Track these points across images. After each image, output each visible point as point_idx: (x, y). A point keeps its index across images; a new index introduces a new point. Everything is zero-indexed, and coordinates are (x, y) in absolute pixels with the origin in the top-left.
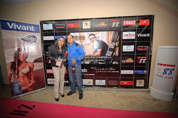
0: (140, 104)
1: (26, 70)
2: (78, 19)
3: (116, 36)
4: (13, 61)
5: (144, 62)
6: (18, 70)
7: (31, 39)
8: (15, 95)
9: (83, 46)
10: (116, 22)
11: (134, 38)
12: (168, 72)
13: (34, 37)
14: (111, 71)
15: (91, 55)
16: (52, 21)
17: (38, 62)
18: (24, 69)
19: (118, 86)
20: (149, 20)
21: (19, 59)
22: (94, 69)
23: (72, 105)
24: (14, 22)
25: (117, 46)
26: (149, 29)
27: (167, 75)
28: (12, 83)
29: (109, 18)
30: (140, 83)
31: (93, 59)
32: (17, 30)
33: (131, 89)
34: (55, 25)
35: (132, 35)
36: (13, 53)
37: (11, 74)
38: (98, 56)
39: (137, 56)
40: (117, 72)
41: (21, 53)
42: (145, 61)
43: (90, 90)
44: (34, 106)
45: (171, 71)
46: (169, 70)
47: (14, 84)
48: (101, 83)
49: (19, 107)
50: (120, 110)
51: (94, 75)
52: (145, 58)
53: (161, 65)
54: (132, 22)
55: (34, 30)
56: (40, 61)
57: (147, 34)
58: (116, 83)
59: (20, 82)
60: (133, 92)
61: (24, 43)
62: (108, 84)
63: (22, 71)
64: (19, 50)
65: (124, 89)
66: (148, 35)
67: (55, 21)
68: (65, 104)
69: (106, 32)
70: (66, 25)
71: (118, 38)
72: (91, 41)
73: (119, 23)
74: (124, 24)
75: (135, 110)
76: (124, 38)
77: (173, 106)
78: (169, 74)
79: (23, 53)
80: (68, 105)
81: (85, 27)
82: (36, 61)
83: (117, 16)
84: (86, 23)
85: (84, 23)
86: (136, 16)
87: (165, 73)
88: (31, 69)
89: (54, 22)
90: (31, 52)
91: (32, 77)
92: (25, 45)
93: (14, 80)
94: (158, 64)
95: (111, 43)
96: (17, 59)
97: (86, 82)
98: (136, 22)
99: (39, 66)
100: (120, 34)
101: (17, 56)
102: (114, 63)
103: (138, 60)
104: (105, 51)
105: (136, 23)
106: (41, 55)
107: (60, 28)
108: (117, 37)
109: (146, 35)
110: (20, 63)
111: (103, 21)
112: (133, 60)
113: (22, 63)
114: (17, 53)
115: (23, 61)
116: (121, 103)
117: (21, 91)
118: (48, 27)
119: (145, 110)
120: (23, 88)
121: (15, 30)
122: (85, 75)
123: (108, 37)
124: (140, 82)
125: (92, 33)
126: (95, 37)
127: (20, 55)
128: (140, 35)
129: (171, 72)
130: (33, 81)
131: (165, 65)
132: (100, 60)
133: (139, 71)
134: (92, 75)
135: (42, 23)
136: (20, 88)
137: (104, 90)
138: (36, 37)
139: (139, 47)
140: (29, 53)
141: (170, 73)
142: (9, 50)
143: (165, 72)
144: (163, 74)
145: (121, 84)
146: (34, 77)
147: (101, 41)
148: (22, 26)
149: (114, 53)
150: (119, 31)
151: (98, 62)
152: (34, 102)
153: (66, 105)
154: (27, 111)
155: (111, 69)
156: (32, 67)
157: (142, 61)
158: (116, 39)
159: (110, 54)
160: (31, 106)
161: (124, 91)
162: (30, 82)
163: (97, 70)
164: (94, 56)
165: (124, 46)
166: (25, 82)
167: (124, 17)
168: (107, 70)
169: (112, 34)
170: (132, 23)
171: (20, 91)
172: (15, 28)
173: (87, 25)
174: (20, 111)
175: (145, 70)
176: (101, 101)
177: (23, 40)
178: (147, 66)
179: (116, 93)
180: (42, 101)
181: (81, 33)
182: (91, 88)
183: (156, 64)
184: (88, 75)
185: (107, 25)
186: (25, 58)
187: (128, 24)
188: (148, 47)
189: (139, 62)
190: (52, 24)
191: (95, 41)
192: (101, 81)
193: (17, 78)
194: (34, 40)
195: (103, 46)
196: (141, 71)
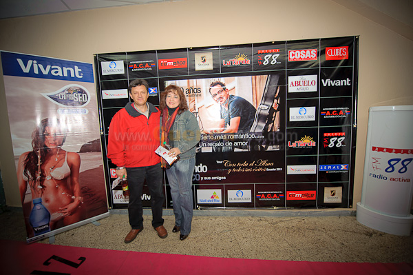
0: (338, 245)
1: (61, 171)
2: (185, 50)
3: (274, 85)
4: (31, 149)
5: (339, 145)
6: (43, 171)
8: (36, 232)
9: (197, 111)
10: (273, 54)
11: (313, 88)
12: (398, 166)
13: (82, 91)
14: (263, 167)
15: (215, 131)
16: (124, 53)
17: (89, 151)
18: (57, 170)
19: (280, 204)
20: (348, 47)
21: (45, 146)
22: (223, 164)
23: (176, 252)
24: (33, 58)
25: (276, 109)
26: (349, 69)
27: (395, 174)
28: (29, 204)
29: (256, 45)
30: (334, 195)
31: (222, 141)
32: (41, 75)
33: (313, 210)
34: (129, 62)
35: (310, 83)
36: (32, 131)
37: (26, 183)
39: (323, 131)
40: (278, 169)
41: (49, 130)
42: (343, 143)
43: (216, 216)
44: (83, 259)
45: (405, 163)
46: (400, 162)
47: (33, 205)
48: (240, 197)
49: (47, 263)
50: (292, 262)
51: (225, 178)
52: (341, 136)
53: (381, 149)
54: (308, 52)
55: (80, 75)
56: (95, 149)
57: (345, 81)
58: (275, 196)
59: (47, 201)
60: (317, 216)
61: (57, 108)
63: (53, 174)
65: (295, 211)
66: (347, 82)
67: (129, 53)
68: (158, 251)
69: (250, 77)
70: (155, 62)
71: (278, 90)
72: (215, 99)
73: (278, 55)
74: (291, 57)
75: (326, 261)
76: (292, 89)
79: (55, 130)
80: (165, 253)
81: (199, 66)
82: (85, 149)
83: (273, 40)
84: (202, 58)
85: (198, 57)
86: (318, 40)
87: (391, 169)
88: (73, 168)
89: (127, 57)
90: (73, 129)
91: (77, 189)
92: (59, 111)
93: (33, 197)
94: (374, 149)
95: (263, 102)
96: (41, 146)
97: (204, 195)
98: (318, 52)
99: (94, 161)
100: (283, 82)
101: (40, 137)
102: (270, 148)
103: (326, 141)
104: (248, 122)
105: (318, 56)
106: (97, 135)
107: (143, 69)
108: (275, 89)
109: (342, 81)
110: (47, 154)
111: (241, 52)
112: (315, 140)
113: (51, 155)
114: (41, 132)
115: (55, 150)
116: (291, 245)
117: (50, 223)
118: (113, 68)
119: (351, 260)
120: (55, 216)
121: (36, 76)
122: (202, 179)
123: (254, 89)
124: (332, 192)
126: (224, 89)
127: (46, 136)
128: (327, 83)
129: (405, 166)
130: (77, 198)
131: (389, 150)
133: (330, 167)
134: (220, 178)
135: (100, 58)
136: (48, 216)
137: (249, 214)
138: (85, 93)
139: (326, 111)
140: (68, 131)
141: (404, 170)
142: (21, 124)
143: (392, 166)
144: (386, 171)
145: (289, 198)
147: (239, 98)
148: (53, 67)
149: (270, 126)
150: (281, 73)
151: (233, 147)
152: (82, 248)
153: (161, 254)
155: (264, 163)
156: (75, 164)
157: (336, 142)
158: (273, 93)
159: (260, 127)
160: (77, 260)
161: (297, 216)
162: (72, 201)
163: (232, 168)
164: (224, 134)
165: (291, 109)
166: (58, 200)
167: (289, 42)
168: (254, 167)
169: (263, 81)
170: (309, 55)
171: (48, 224)
172: (36, 72)
173: (205, 61)
175: (342, 164)
176: (245, 240)
177: (55, 99)
178: (347, 154)
179: (278, 220)
180: (101, 247)
181: (191, 80)
182: (218, 211)
183: (369, 148)
184: (210, 178)
185: (251, 60)
186: (59, 142)
187: (299, 57)
188: (348, 110)
189: (329, 146)
190: (123, 61)
191: (225, 98)
192: (240, 193)
193: (40, 192)
194: (81, 99)
195: (244, 111)
196: (334, 167)
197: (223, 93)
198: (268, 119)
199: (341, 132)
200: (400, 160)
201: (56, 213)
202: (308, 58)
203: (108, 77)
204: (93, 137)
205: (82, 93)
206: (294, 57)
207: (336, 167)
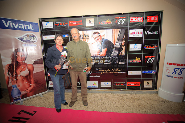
0: (149, 106)
1: (25, 73)
2: (81, 16)
3: (122, 34)
4: (10, 63)
5: (152, 62)
6: (16, 73)
7: (29, 38)
8: (14, 100)
10: (122, 19)
11: (141, 35)
12: (178, 71)
13: (33, 36)
14: (117, 72)
15: (95, 55)
16: (53, 18)
17: (38, 64)
18: (23, 72)
19: (124, 88)
20: (157, 16)
21: (17, 61)
22: (99, 70)
23: (77, 109)
24: (10, 20)
25: (123, 45)
26: (158, 27)
27: (177, 75)
28: (11, 87)
29: (115, 14)
30: (148, 84)
31: (98, 59)
32: (14, 28)
33: (139, 91)
34: (55, 23)
35: (139, 33)
36: (10, 54)
37: (9, 78)
38: (104, 56)
39: (145, 55)
40: (124, 72)
41: (18, 54)
43: (96, 93)
44: (35, 112)
45: (182, 70)
46: (179, 70)
47: (12, 88)
48: (106, 85)
49: (19, 114)
50: (129, 113)
51: (99, 76)
52: (153, 58)
53: (170, 64)
54: (139, 18)
55: (32, 28)
56: (40, 63)
57: (156, 32)
58: (122, 84)
59: (19, 86)
60: (140, 93)
61: (22, 44)
62: (114, 86)
63: (21, 74)
64: (17, 51)
65: (131, 91)
66: (156, 33)
67: (55, 18)
69: (112, 30)
70: (67, 23)
72: (95, 40)
73: (125, 20)
75: (144, 113)
76: (131, 36)
77: (184, 107)
78: (179, 74)
79: (21, 54)
81: (88, 25)
82: (36, 63)
83: (123, 12)
84: (90, 20)
85: (87, 20)
86: (144, 12)
87: (175, 73)
88: (31, 71)
89: (54, 20)
90: (30, 54)
91: (32, 81)
92: (23, 45)
93: (12, 84)
94: (167, 63)
95: (117, 42)
96: (15, 61)
98: (144, 18)
99: (40, 68)
100: (127, 32)
101: (15, 57)
102: (120, 63)
103: (146, 60)
104: (110, 51)
105: (144, 20)
106: (41, 56)
107: (61, 26)
108: (123, 36)
109: (154, 32)
110: (18, 65)
111: (108, 18)
112: (141, 59)
113: (20, 65)
114: (15, 55)
115: (22, 63)
116: (128, 106)
117: (21, 96)
118: (48, 25)
119: (155, 113)
120: (23, 93)
121: (12, 29)
122: (89, 76)
123: (113, 36)
125: (96, 31)
126: (100, 36)
127: (17, 57)
128: (147, 33)
129: (181, 72)
130: (33, 85)
131: (175, 64)
132: (105, 61)
133: (147, 72)
134: (97, 76)
135: (42, 20)
137: (110, 92)
138: (35, 37)
139: (146, 46)
140: (27, 54)
141: (181, 73)
142: (5, 51)
143: (175, 71)
144: (173, 73)
145: (128, 86)
146: (35, 81)
147: (106, 39)
148: (19, 25)
149: (120, 53)
150: (125, 29)
151: (103, 62)
152: (35, 107)
154: (28, 118)
155: (117, 70)
156: (31, 70)
157: (150, 60)
158: (122, 38)
159: (116, 53)
160: (32, 112)
161: (131, 93)
162: (30, 86)
163: (103, 72)
164: (99, 56)
165: (130, 45)
166: (24, 86)
167: (130, 13)
168: (113, 71)
169: (117, 32)
170: (139, 19)
171: (20, 96)
172: (12, 27)
173: (90, 22)
174: (19, 118)
175: (153, 70)
176: (108, 104)
177: (21, 40)
178: (155, 66)
179: (123, 95)
180: (43, 106)
181: (84, 31)
182: (96, 91)
183: (165, 63)
184: (93, 76)
185: (112, 22)
186: (23, 60)
187: (135, 21)
188: (156, 46)
189: (147, 62)
190: (52, 22)
191: (100, 40)
192: (106, 83)
193: (16, 82)
194: (33, 40)
195: (109, 46)
196: (149, 72)
197: (99, 38)
198: (120, 49)
199: (153, 56)
200: (179, 68)
201: (23, 91)
202: (139, 21)
203: (45, 29)
204: (39, 57)
205: (34, 37)
206: (132, 20)
207: (150, 72)
